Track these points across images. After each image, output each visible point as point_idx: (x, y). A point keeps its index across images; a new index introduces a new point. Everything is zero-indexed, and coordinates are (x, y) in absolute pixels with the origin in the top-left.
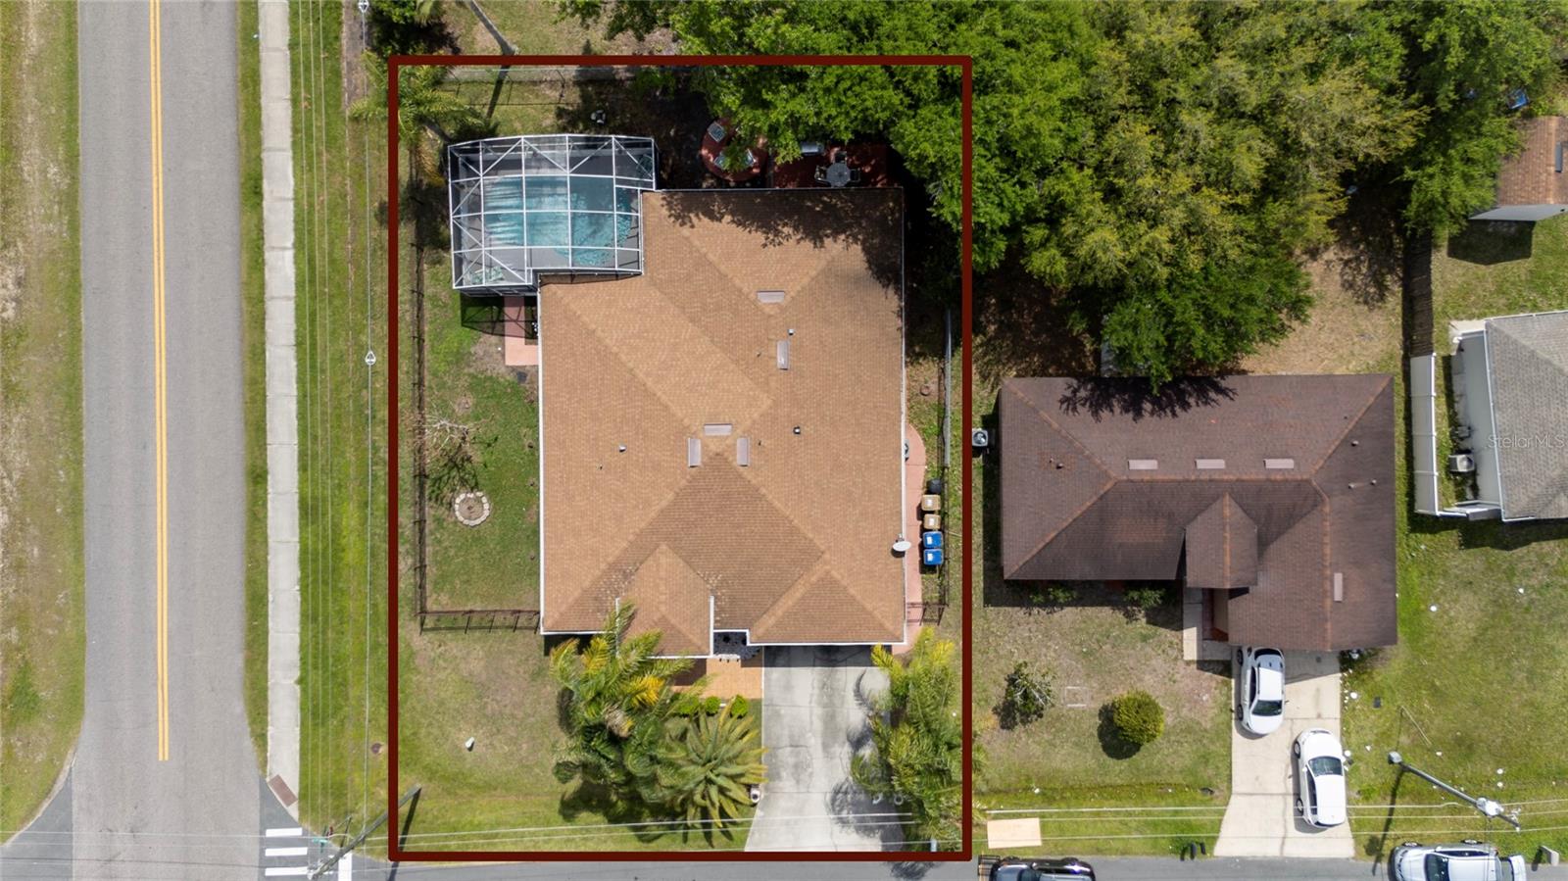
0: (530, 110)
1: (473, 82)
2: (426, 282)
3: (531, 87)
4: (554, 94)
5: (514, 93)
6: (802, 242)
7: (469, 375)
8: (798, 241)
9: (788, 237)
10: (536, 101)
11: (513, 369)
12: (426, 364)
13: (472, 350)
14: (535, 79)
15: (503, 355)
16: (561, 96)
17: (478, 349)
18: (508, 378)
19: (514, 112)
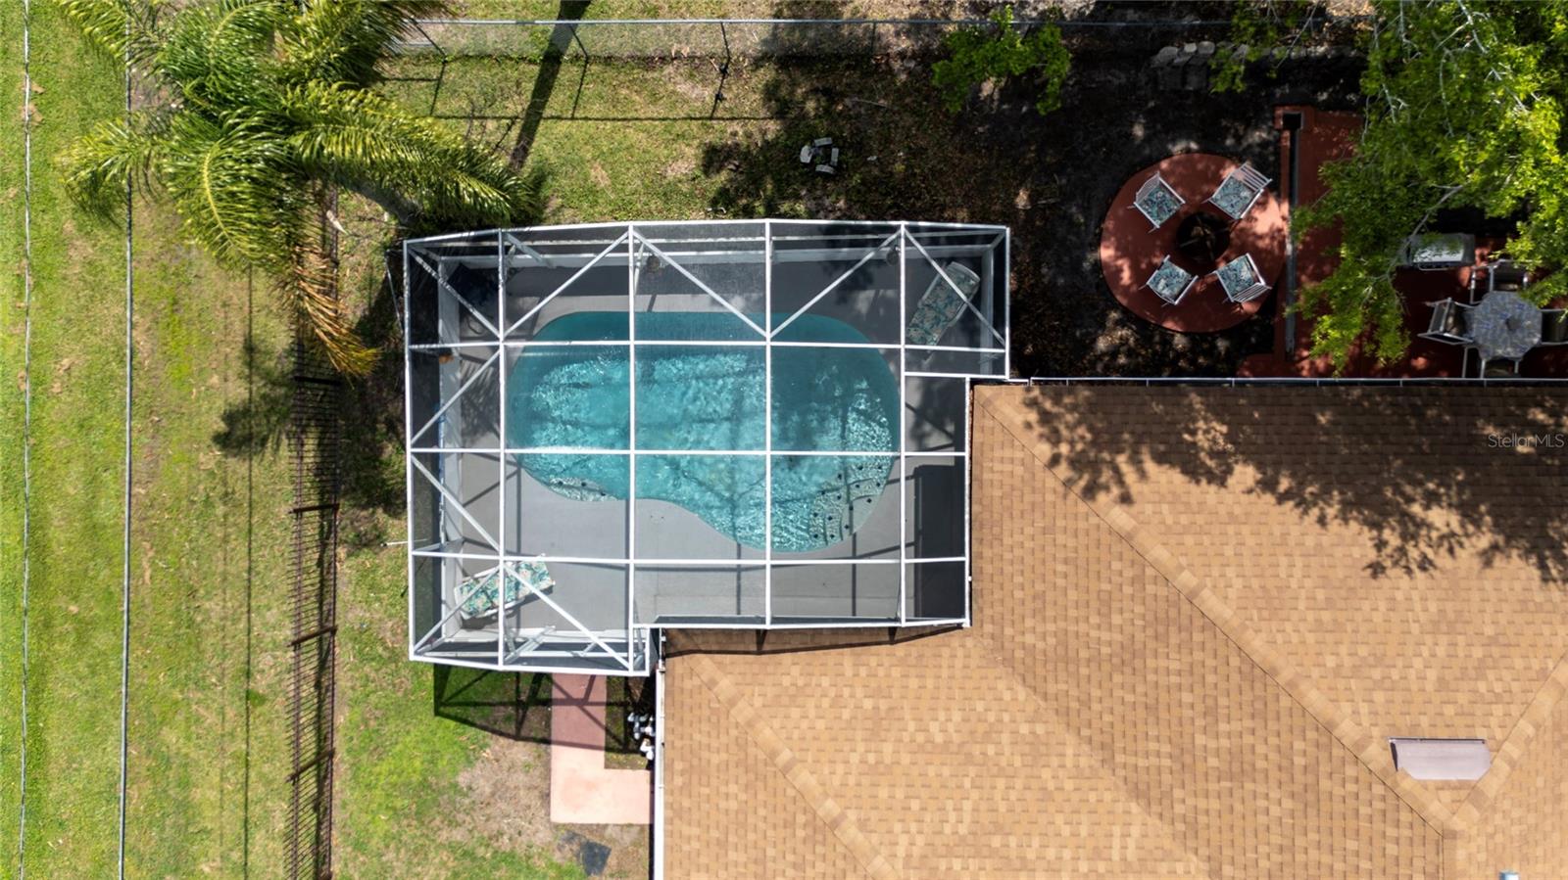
0: (634, 135)
1: (481, 57)
2: (345, 592)
3: (637, 73)
4: (700, 94)
5: (590, 89)
6: (1498, 561)
7: (452, 847)
8: (1487, 557)
9: (1449, 542)
10: (653, 111)
11: (571, 833)
12: (338, 816)
13: (463, 779)
14: (650, 51)
15: (546, 797)
16: (719, 97)
17: (478, 778)
18: (557, 858)
19: (590, 140)
